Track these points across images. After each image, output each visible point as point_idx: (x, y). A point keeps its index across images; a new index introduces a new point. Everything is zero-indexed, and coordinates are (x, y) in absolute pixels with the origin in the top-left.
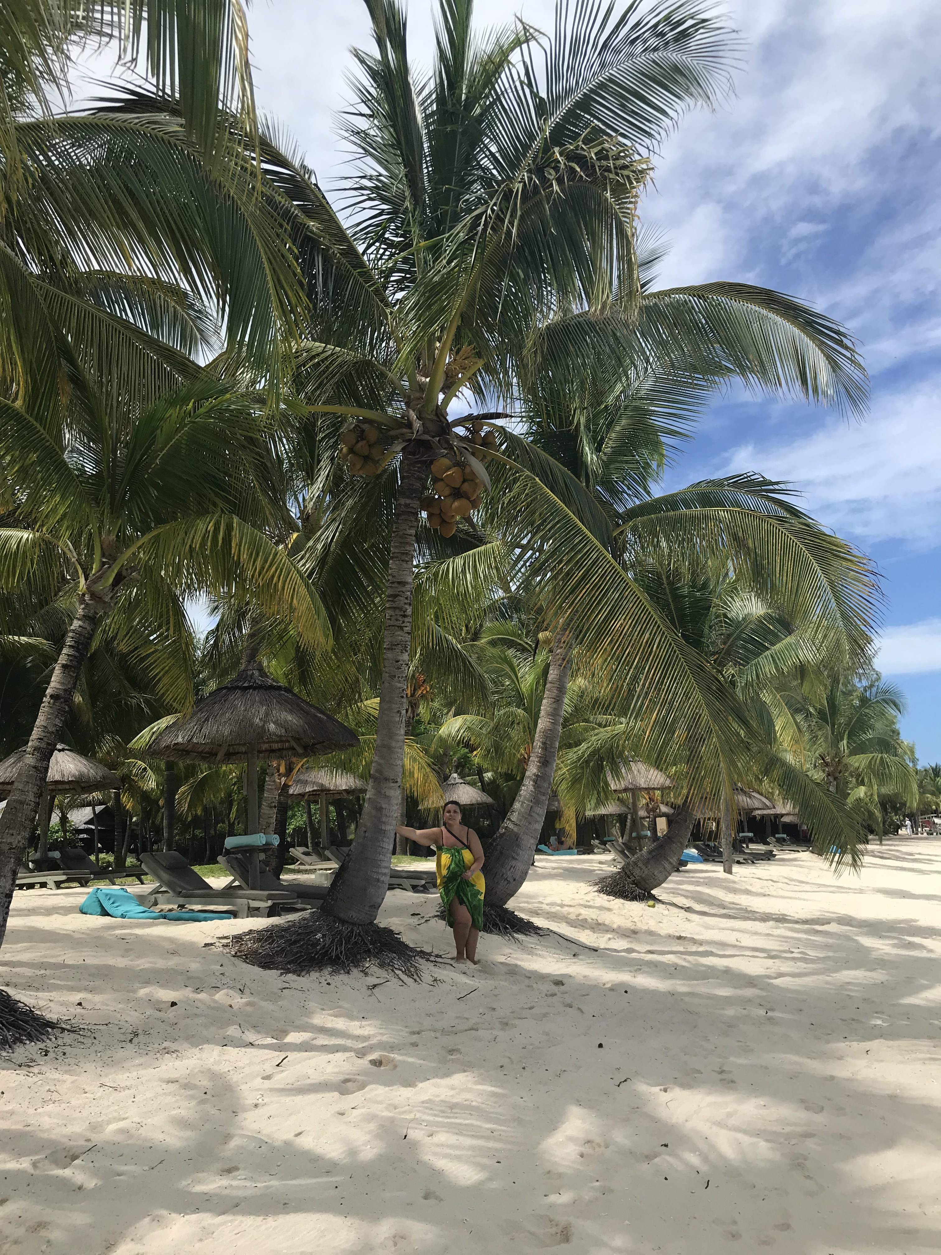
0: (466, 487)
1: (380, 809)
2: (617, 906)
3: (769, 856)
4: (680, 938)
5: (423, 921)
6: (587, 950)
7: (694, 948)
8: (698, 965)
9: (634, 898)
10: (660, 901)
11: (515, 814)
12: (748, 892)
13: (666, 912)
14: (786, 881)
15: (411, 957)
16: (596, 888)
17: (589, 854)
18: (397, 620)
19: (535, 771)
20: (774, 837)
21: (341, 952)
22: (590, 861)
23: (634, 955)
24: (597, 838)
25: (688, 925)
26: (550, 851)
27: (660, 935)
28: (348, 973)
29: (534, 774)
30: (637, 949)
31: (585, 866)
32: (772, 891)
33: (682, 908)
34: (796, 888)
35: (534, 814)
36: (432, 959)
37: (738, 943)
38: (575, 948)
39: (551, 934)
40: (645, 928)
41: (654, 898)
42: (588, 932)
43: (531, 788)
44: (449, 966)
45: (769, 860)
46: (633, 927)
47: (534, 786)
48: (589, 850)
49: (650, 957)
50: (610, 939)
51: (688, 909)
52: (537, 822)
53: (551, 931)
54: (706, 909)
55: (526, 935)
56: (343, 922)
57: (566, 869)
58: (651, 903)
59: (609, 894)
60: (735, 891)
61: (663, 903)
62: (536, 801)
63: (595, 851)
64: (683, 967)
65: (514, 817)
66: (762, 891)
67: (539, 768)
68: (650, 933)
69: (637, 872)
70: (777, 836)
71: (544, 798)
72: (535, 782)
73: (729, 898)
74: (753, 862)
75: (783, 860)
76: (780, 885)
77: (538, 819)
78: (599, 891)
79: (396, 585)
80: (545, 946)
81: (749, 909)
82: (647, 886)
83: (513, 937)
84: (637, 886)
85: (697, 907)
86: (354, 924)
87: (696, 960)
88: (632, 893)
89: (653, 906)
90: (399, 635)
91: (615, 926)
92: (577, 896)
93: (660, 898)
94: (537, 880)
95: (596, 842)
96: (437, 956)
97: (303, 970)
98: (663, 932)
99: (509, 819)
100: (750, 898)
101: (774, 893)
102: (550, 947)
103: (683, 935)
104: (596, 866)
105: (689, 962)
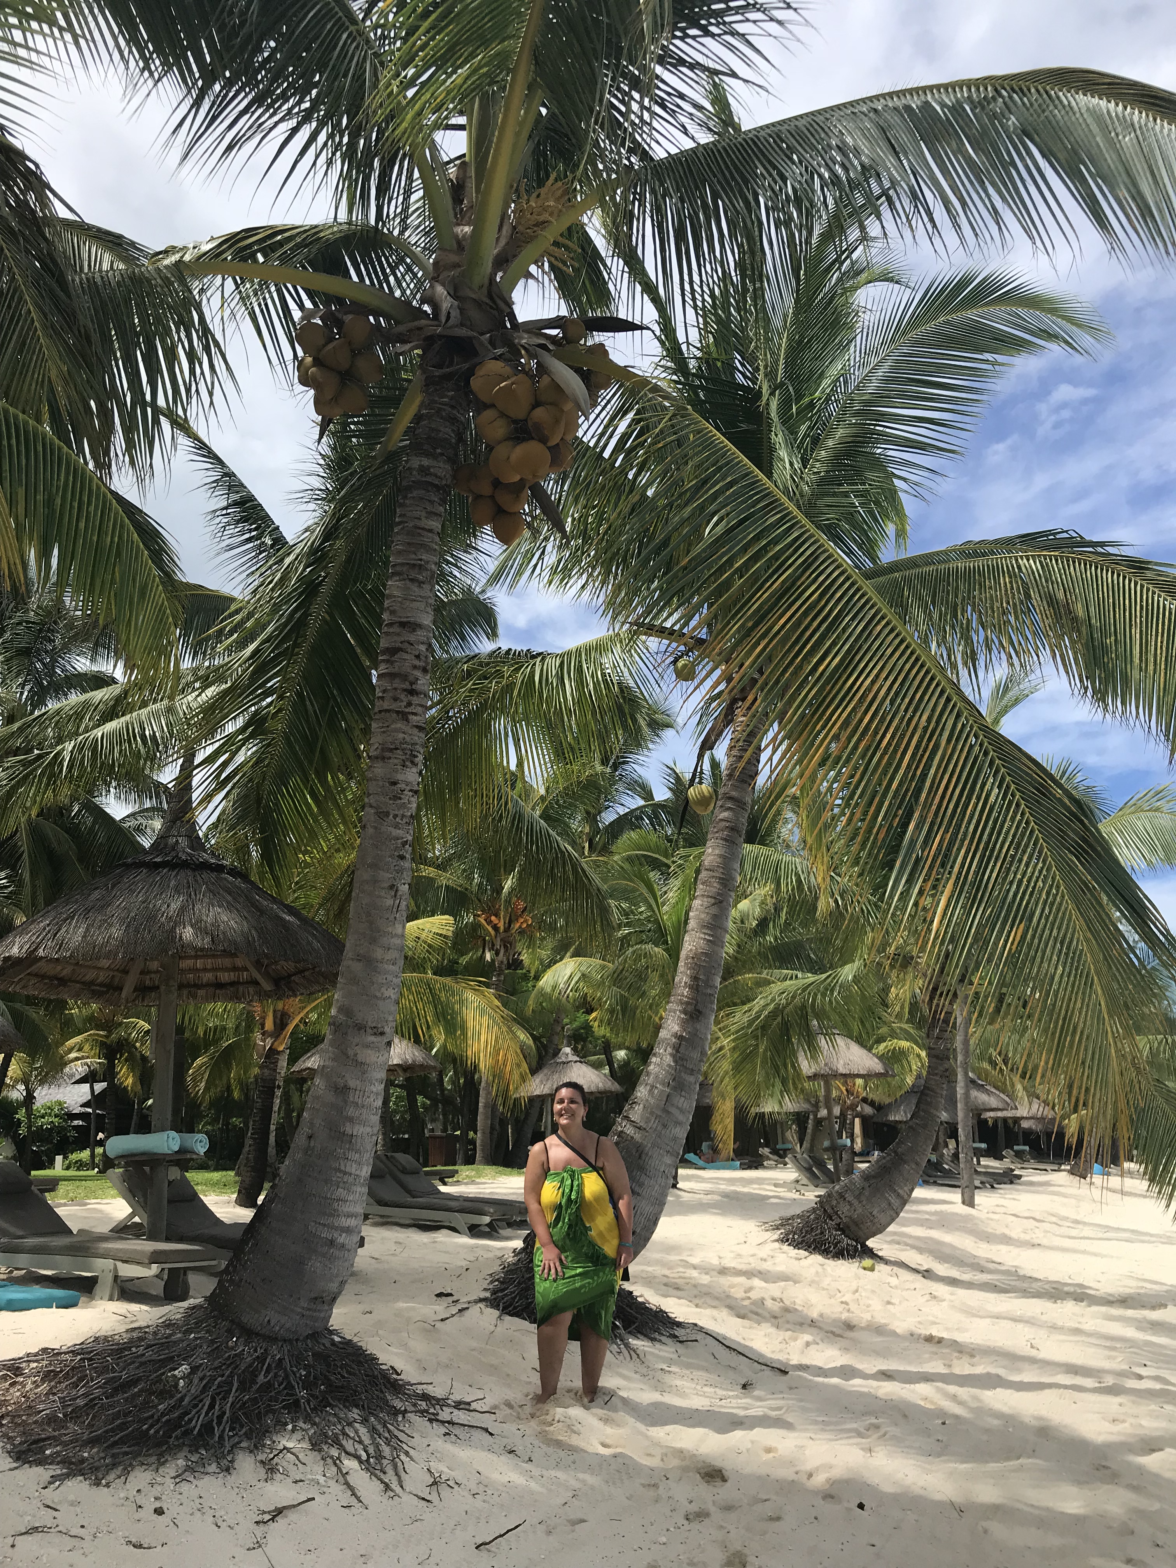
0: (540, 413)
1: (342, 1090)
2: (813, 1271)
3: (1009, 1178)
4: (929, 1339)
5: (454, 1310)
6: (768, 1372)
7: (962, 1367)
8: (981, 1411)
9: (839, 1254)
10: (881, 1259)
11: (639, 1109)
12: (1006, 1240)
13: (894, 1281)
14: (1054, 1219)
15: (396, 1412)
16: (776, 1235)
17: (756, 1168)
18: (396, 699)
19: (676, 1028)
20: (1012, 1149)
21: (220, 1418)
22: (760, 1181)
23: (857, 1384)
24: (767, 1145)
25: (934, 1310)
26: (701, 1163)
27: (894, 1334)
28: (228, 1470)
29: (675, 1035)
30: (859, 1366)
31: (754, 1189)
32: (1038, 1236)
33: (917, 1271)
34: (1074, 1233)
35: (673, 1110)
36: (445, 1415)
37: (1033, 1353)
38: (747, 1370)
39: (700, 1336)
40: (867, 1317)
41: (870, 1253)
42: (767, 1328)
43: (668, 1060)
44: (478, 1435)
45: (1012, 1183)
46: (845, 1315)
47: (673, 1055)
48: (756, 1163)
49: (887, 1389)
50: (808, 1344)
51: (927, 1274)
52: (678, 1123)
53: (701, 1329)
54: (954, 1273)
55: (653, 1340)
56: (248, 1334)
57: (726, 1195)
58: (868, 1262)
59: (797, 1245)
60: (989, 1238)
61: (887, 1262)
62: (677, 1084)
63: (765, 1163)
64: (957, 1417)
65: (636, 1113)
66: (1027, 1237)
67: (684, 1024)
68: (879, 1330)
69: (844, 1210)
70: (1016, 1148)
71: (692, 1079)
72: (677, 1048)
73: (982, 1250)
74: (993, 1187)
75: (1031, 1184)
76: (1046, 1226)
77: (681, 1118)
78: (784, 1240)
79: (395, 629)
80: (688, 1366)
81: (1021, 1273)
82: (861, 1233)
83: (627, 1346)
84: (843, 1232)
85: (941, 1269)
86: (273, 1339)
87: (975, 1398)
88: (836, 1245)
89: (872, 1269)
90: (397, 730)
91: (814, 1315)
92: (745, 1250)
93: (880, 1254)
94: (679, 1213)
95: (766, 1151)
96: (459, 1405)
97: (114, 1466)
98: (900, 1327)
99: (627, 1118)
100: (1015, 1251)
101: (1044, 1242)
102: (699, 1368)
103: (935, 1332)
104: (768, 1190)
105: (961, 1403)
